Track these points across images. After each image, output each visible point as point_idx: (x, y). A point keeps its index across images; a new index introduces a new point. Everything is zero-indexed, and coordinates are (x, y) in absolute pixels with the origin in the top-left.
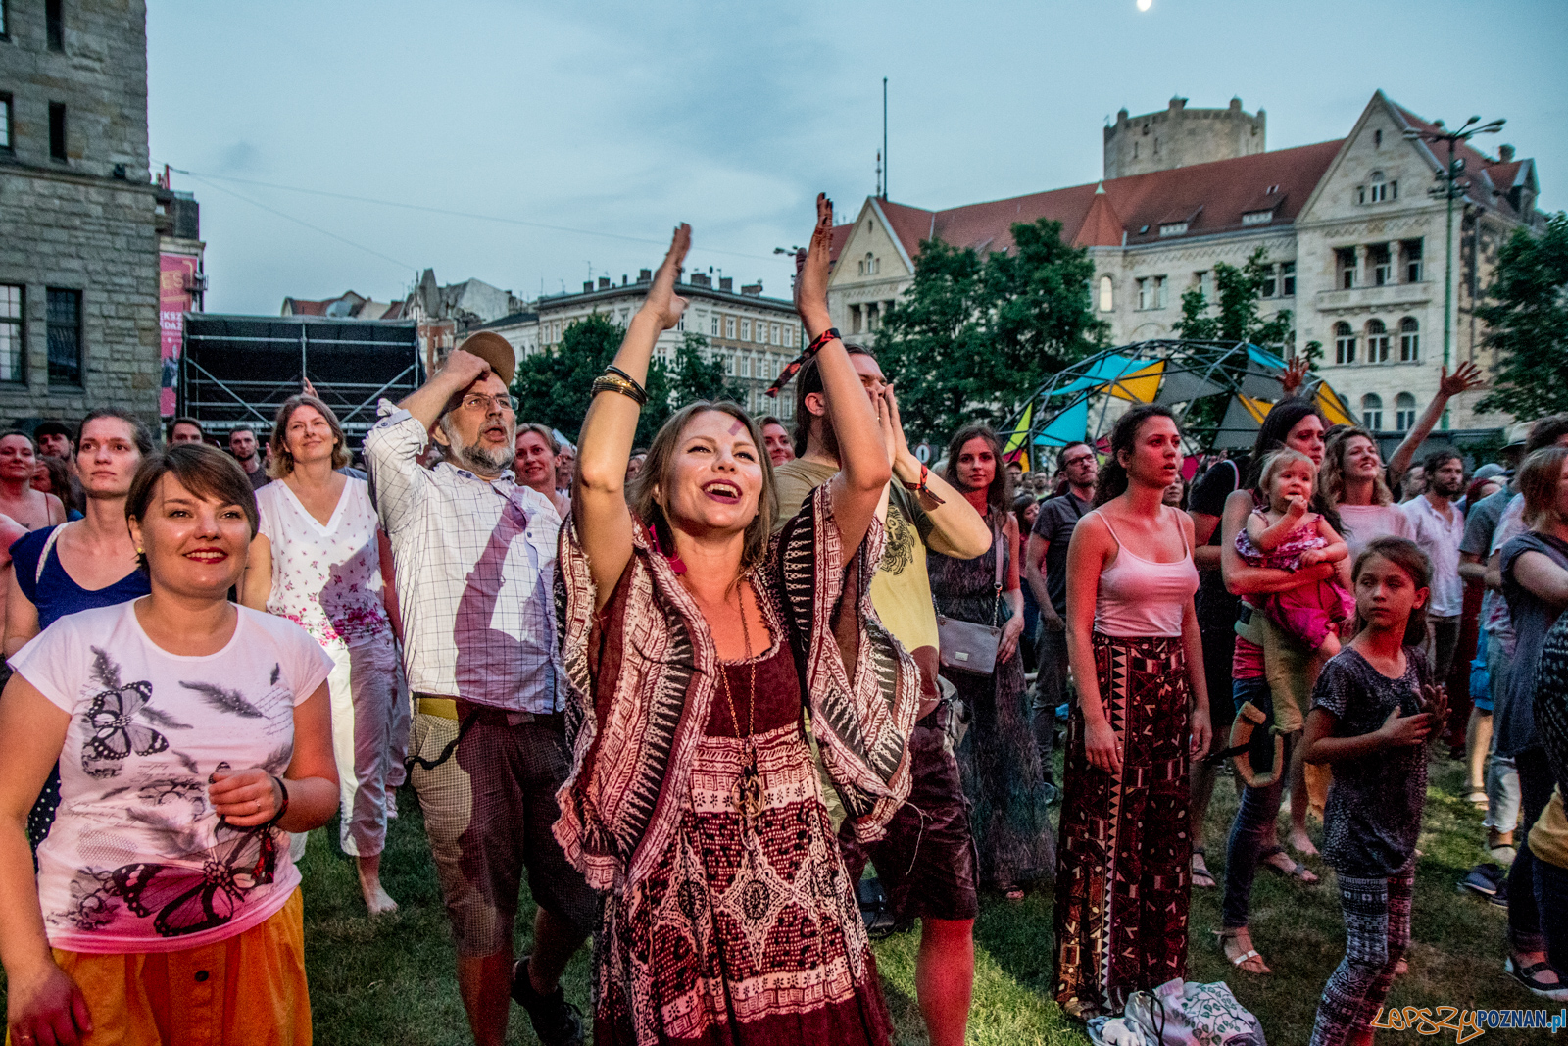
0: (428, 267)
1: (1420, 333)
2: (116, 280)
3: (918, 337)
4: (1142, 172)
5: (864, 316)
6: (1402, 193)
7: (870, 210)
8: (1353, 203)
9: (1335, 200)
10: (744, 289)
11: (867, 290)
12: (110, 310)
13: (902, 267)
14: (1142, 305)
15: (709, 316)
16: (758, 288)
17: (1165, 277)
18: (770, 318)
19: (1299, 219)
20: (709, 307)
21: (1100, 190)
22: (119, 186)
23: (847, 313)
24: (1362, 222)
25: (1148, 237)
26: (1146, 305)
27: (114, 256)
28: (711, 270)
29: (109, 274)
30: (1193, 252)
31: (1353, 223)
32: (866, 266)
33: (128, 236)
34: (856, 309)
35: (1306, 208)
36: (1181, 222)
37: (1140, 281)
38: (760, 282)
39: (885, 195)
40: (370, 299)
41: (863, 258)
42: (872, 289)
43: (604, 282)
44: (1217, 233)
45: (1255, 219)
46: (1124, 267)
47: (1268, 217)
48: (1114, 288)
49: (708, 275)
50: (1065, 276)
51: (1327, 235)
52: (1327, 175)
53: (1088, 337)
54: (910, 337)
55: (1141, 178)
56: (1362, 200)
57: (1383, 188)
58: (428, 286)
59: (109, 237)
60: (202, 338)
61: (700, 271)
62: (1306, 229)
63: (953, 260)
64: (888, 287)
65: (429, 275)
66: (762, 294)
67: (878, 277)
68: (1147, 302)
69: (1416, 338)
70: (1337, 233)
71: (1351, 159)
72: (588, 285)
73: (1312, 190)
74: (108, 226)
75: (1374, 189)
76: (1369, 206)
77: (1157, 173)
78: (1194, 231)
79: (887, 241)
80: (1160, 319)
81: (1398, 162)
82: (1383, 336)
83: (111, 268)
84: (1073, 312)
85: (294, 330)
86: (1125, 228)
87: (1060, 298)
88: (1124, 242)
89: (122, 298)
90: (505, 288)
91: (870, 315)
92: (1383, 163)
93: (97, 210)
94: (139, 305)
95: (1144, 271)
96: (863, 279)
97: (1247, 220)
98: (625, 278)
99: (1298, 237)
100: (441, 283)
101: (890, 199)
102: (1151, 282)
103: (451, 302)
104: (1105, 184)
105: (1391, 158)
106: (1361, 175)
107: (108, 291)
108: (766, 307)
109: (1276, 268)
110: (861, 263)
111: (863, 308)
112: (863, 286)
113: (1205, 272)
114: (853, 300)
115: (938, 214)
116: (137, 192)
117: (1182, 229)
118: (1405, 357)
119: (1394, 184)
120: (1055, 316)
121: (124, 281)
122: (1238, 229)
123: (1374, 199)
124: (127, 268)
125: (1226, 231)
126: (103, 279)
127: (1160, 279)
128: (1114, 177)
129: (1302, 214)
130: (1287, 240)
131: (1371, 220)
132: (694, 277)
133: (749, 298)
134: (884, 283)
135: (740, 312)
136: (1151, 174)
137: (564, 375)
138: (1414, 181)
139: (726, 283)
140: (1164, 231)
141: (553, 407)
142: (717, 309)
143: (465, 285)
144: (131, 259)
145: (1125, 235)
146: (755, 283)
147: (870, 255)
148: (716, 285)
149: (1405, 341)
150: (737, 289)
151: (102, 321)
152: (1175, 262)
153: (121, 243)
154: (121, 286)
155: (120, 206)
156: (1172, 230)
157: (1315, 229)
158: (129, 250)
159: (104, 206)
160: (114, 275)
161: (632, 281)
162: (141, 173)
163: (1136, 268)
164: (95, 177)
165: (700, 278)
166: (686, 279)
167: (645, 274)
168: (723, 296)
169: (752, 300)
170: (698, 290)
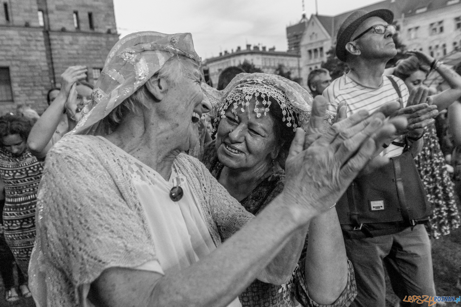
7: (312, 19)
10: (269, 49)
11: (313, 45)
13: (325, 35)
15: (261, 59)
16: (274, 49)
18: (279, 57)
22: (109, 35)
23: (307, 53)
25: (412, 14)
32: (312, 37)
34: (310, 51)
37: (410, 30)
39: (317, 13)
41: (311, 34)
42: (315, 44)
43: (226, 52)
49: (258, 46)
61: (256, 45)
64: (320, 43)
66: (276, 50)
67: (317, 40)
72: (221, 54)
79: (319, 28)
88: (403, 17)
91: (314, 53)
93: (104, 44)
95: (411, 26)
96: (312, 42)
98: (232, 50)
101: (319, 14)
102: (414, 29)
110: (310, 36)
111: (312, 51)
112: (311, 44)
113: (434, 23)
114: (309, 48)
115: (335, 17)
116: (114, 37)
132: (254, 47)
133: (271, 52)
134: (318, 42)
139: (264, 48)
145: (403, 15)
146: (273, 47)
147: (313, 33)
148: (261, 49)
150: (267, 50)
152: (422, 21)
159: (106, 42)
161: (235, 51)
162: (114, 31)
163: (408, 25)
164: (102, 34)
165: (256, 48)
166: (252, 48)
167: (239, 48)
168: (264, 53)
169: (272, 53)
170: (256, 51)
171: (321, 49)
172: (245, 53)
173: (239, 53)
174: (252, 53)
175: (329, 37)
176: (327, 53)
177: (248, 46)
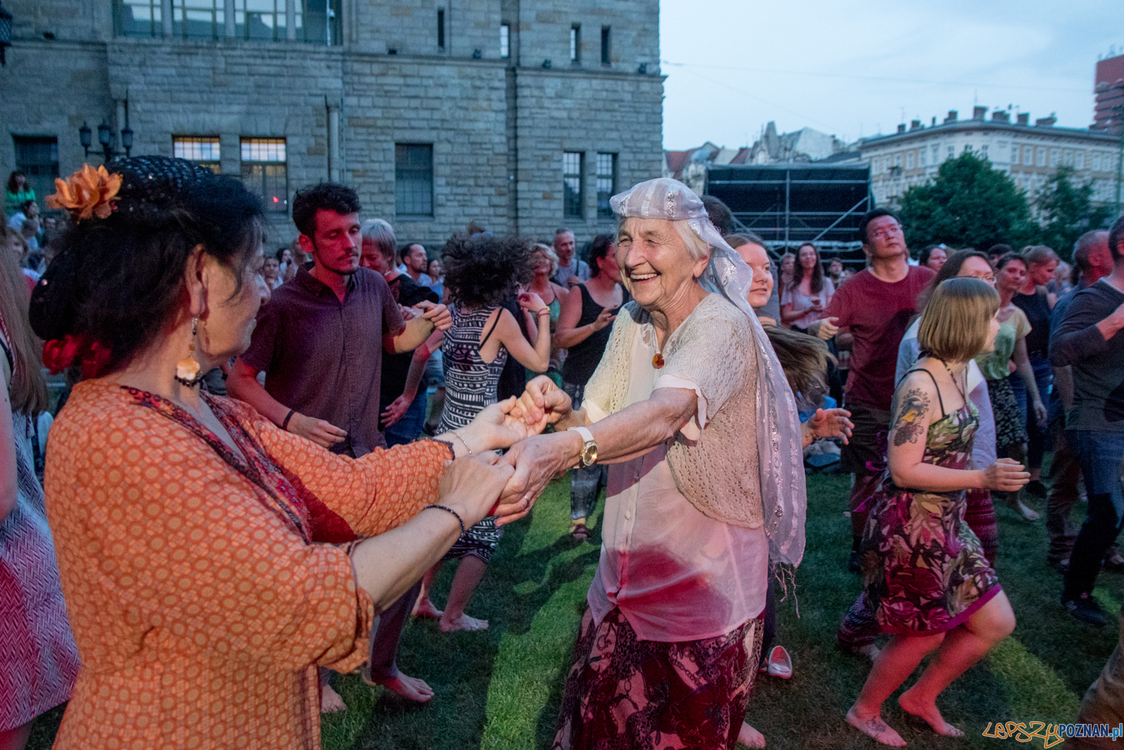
0: (770, 120)
2: (639, 145)
10: (1039, 121)
12: (635, 165)
15: (1009, 147)
16: (1051, 120)
18: (1064, 145)
20: (1009, 139)
22: (641, 78)
27: (638, 127)
28: (1010, 108)
29: (636, 140)
33: (647, 113)
38: (1053, 114)
40: (723, 148)
43: (915, 124)
49: (1007, 112)
58: (771, 134)
59: (635, 115)
60: (718, 182)
61: (1001, 109)
65: (771, 126)
66: (1056, 125)
72: (901, 127)
74: (634, 107)
83: (636, 136)
85: (782, 174)
89: (642, 157)
90: (830, 133)
93: (628, 97)
94: (652, 161)
100: (780, 132)
103: (788, 146)
107: (634, 153)
108: (1060, 137)
116: (653, 82)
121: (644, 144)
124: (645, 135)
126: (631, 144)
132: (995, 114)
133: (1044, 129)
135: (1036, 142)
137: (944, 201)
139: (1023, 118)
141: (935, 226)
142: (1017, 140)
143: (799, 133)
144: (648, 129)
146: (1048, 116)
148: (1013, 120)
150: (1032, 122)
151: (630, 173)
153: (642, 118)
154: (642, 148)
155: (642, 93)
158: (647, 123)
159: (633, 93)
160: (638, 141)
161: (939, 122)
162: (654, 68)
164: (627, 74)
165: (1001, 115)
166: (988, 116)
167: (953, 115)
168: (1020, 130)
170: (999, 124)
172: (968, 130)
173: (951, 128)
174: (986, 129)
177: (980, 111)
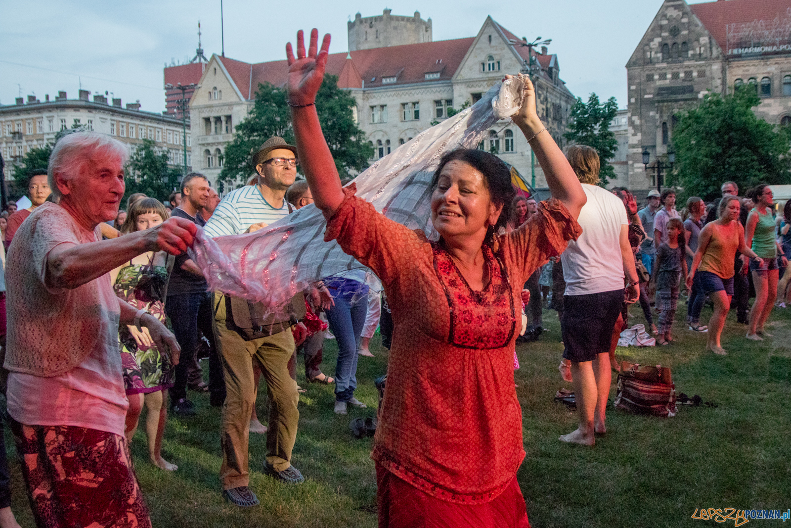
1: (514, 138)
3: (257, 138)
4: (370, 48)
5: (213, 124)
6: (502, 67)
7: (214, 61)
8: (480, 71)
9: (471, 69)
10: (128, 105)
11: (214, 109)
13: (236, 96)
14: (373, 121)
15: (109, 122)
16: (138, 105)
17: (386, 106)
18: (148, 124)
19: (454, 78)
20: (108, 117)
21: (349, 57)
23: (202, 123)
24: (484, 81)
25: (376, 84)
26: (376, 121)
28: (107, 93)
30: (401, 93)
31: (480, 81)
32: (213, 95)
34: (207, 120)
35: (457, 72)
36: (393, 77)
37: (372, 107)
38: (138, 101)
39: (223, 53)
41: (211, 90)
42: (217, 108)
43: (32, 98)
44: (412, 83)
45: (431, 76)
46: (364, 99)
47: (438, 76)
48: (358, 111)
49: (105, 96)
50: (341, 106)
51: (468, 86)
52: (467, 56)
53: (353, 139)
54: (251, 138)
55: (369, 51)
56: (484, 70)
57: (493, 64)
61: (100, 94)
62: (458, 83)
63: (276, 95)
64: (227, 108)
66: (140, 109)
67: (221, 102)
68: (377, 118)
69: (512, 140)
70: (473, 86)
71: (479, 49)
72: (20, 100)
73: (459, 63)
75: (489, 65)
76: (487, 73)
77: (378, 49)
78: (400, 82)
79: (226, 80)
80: (384, 129)
81: (500, 52)
82: (497, 139)
84: (347, 126)
86: (362, 78)
87: (339, 118)
88: (363, 86)
91: (216, 123)
92: (493, 52)
95: (374, 102)
96: (211, 103)
97: (427, 77)
98: (47, 97)
99: (454, 87)
101: (226, 56)
102: (378, 108)
104: (352, 53)
105: (496, 50)
106: (483, 57)
108: (144, 117)
109: (443, 102)
110: (210, 93)
111: (212, 120)
112: (211, 106)
113: (407, 104)
114: (206, 115)
115: (254, 66)
117: (394, 80)
118: (507, 149)
119: (499, 63)
120: (337, 127)
122: (423, 81)
123: (490, 69)
125: (417, 82)
127: (383, 107)
128: (355, 49)
129: (455, 76)
130: (447, 88)
131: (489, 80)
133: (132, 111)
134: (224, 105)
135: (128, 120)
136: (375, 49)
138: (508, 62)
139: (117, 102)
140: (384, 81)
142: (113, 118)
145: (363, 82)
146: (134, 102)
147: (215, 88)
148: (110, 103)
149: (507, 141)
150: (124, 106)
152: (391, 98)
156: (388, 81)
157: (462, 83)
161: (52, 99)
163: (370, 100)
165: (100, 98)
166: (91, 99)
167: (63, 94)
168: (116, 110)
169: (134, 112)
170: (99, 105)
171: (229, 118)
172: (76, 108)
173: (61, 104)
174: (90, 108)
175: (243, 100)
176: (238, 128)
177: (84, 93)
